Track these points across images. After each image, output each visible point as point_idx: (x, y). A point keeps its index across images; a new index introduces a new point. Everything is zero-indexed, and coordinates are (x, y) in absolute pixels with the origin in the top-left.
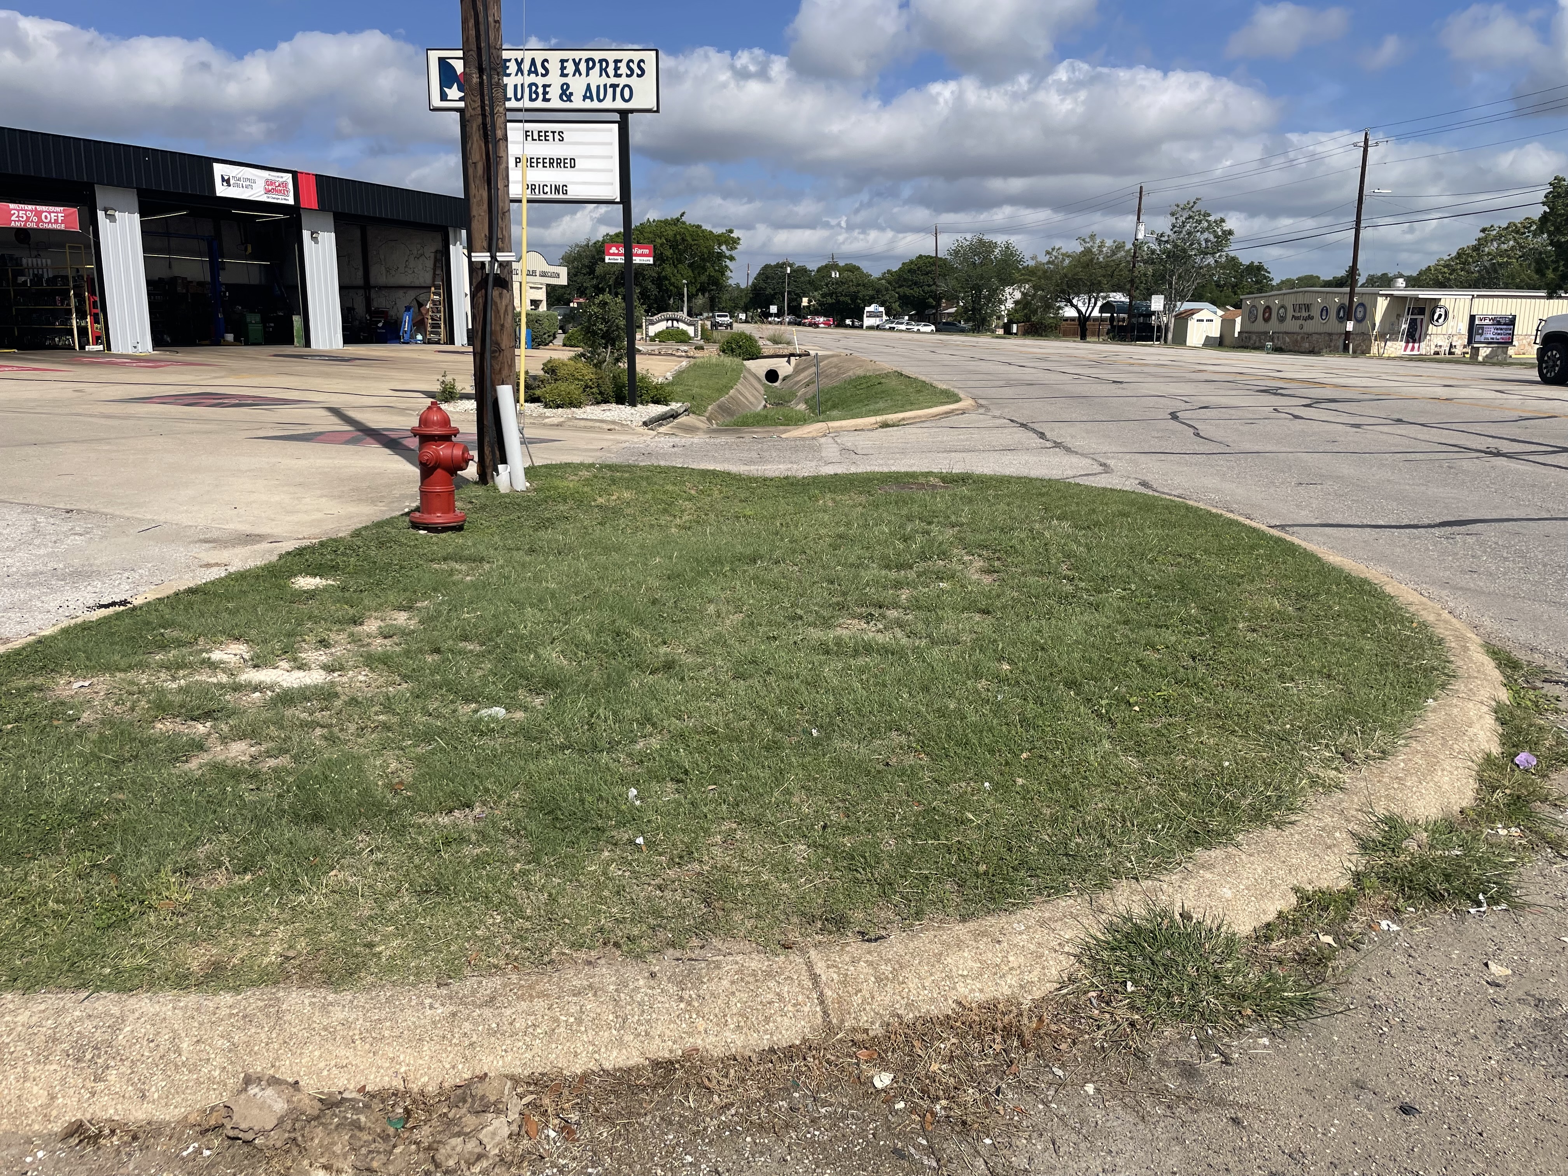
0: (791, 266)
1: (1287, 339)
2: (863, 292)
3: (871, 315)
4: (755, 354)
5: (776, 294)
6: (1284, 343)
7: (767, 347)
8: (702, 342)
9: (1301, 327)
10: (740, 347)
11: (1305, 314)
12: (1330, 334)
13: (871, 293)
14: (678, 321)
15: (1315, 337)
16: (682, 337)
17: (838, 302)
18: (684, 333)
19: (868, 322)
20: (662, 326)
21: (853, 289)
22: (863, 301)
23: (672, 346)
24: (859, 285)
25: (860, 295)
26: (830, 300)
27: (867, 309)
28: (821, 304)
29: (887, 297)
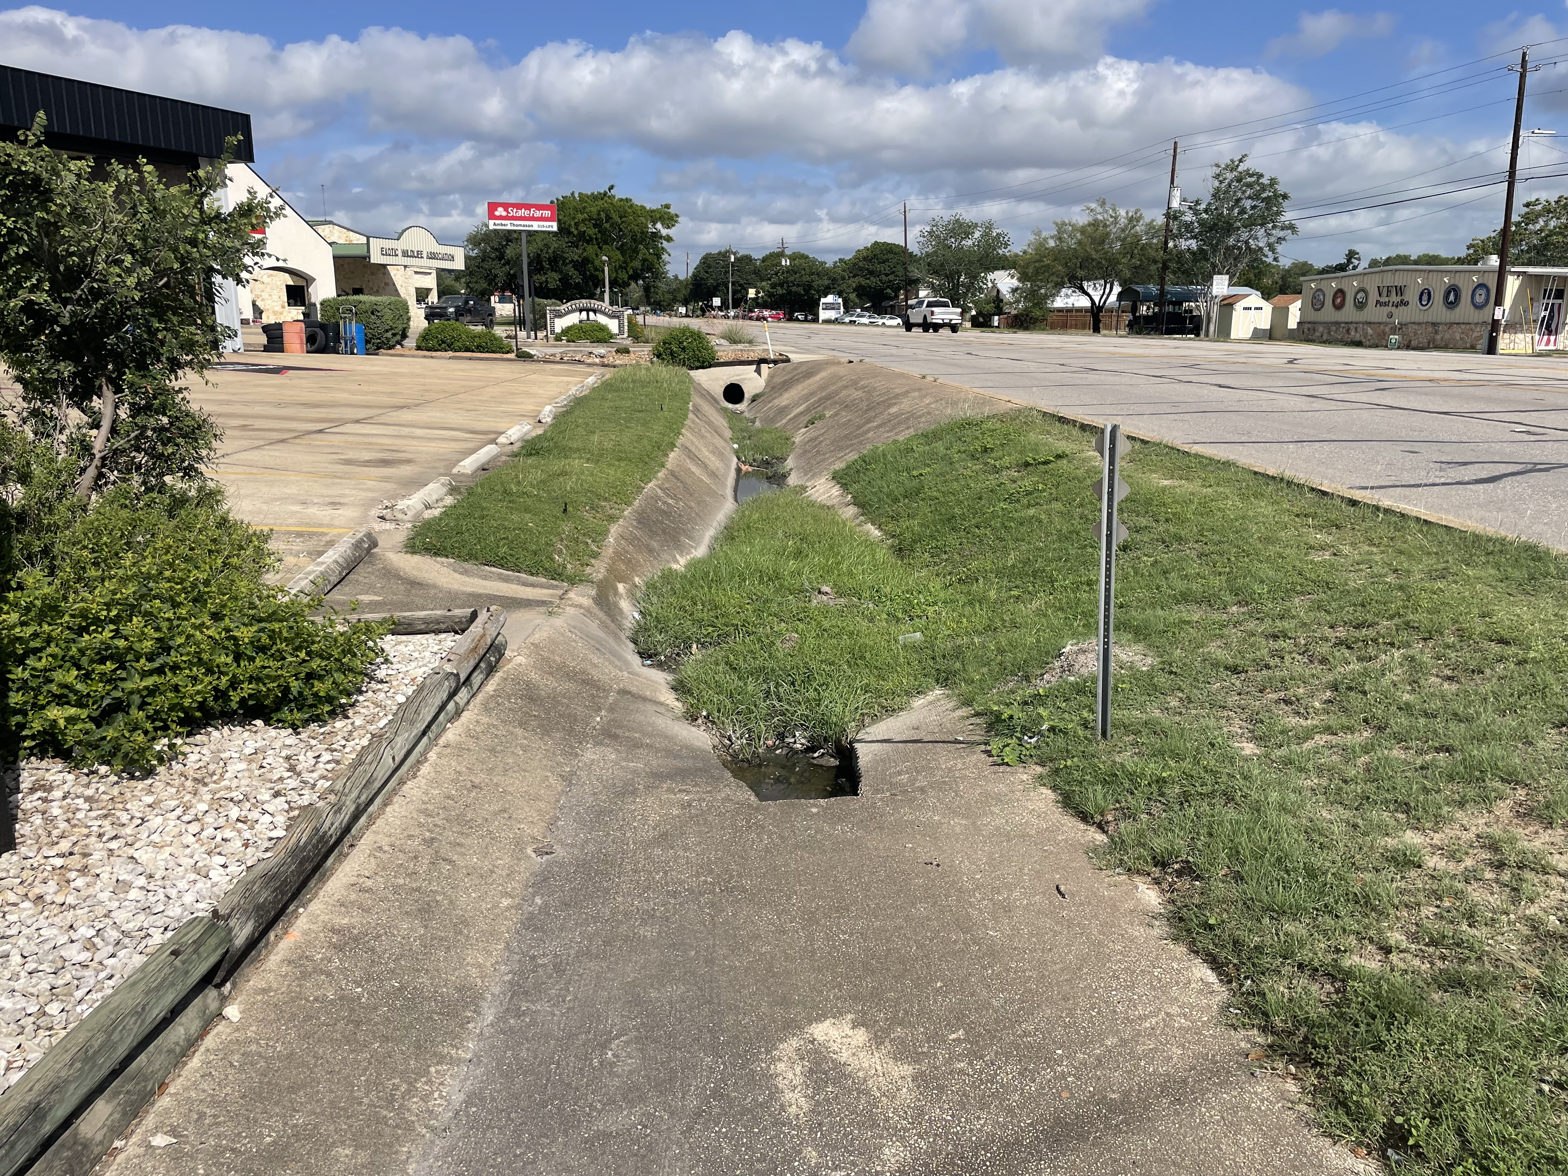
0: (735, 254)
1: (1370, 331)
2: (818, 282)
3: (829, 307)
4: (707, 362)
5: (718, 285)
6: (1365, 336)
7: (724, 350)
8: (628, 342)
9: (1390, 315)
10: (684, 349)
11: (1394, 298)
12: (1434, 324)
13: (826, 282)
14: (595, 311)
15: (1411, 328)
16: (600, 335)
17: (790, 292)
18: (603, 329)
19: (823, 315)
20: (573, 319)
21: (806, 278)
22: (818, 292)
23: (584, 347)
24: (813, 274)
25: (815, 284)
26: (780, 291)
27: (823, 300)
28: (770, 295)
29: (844, 286)
